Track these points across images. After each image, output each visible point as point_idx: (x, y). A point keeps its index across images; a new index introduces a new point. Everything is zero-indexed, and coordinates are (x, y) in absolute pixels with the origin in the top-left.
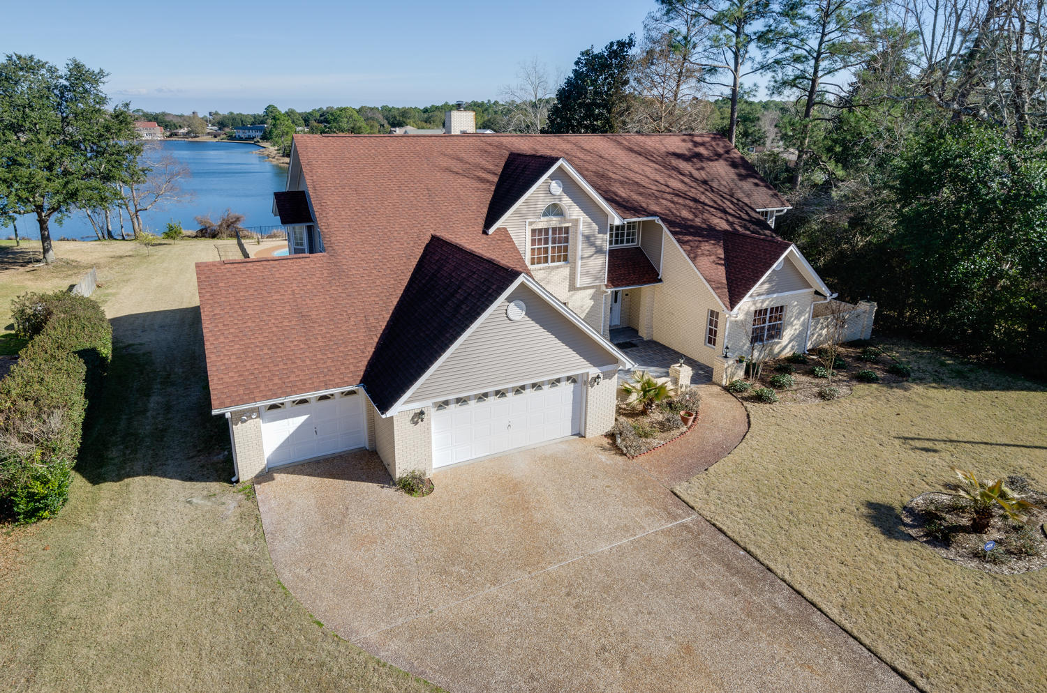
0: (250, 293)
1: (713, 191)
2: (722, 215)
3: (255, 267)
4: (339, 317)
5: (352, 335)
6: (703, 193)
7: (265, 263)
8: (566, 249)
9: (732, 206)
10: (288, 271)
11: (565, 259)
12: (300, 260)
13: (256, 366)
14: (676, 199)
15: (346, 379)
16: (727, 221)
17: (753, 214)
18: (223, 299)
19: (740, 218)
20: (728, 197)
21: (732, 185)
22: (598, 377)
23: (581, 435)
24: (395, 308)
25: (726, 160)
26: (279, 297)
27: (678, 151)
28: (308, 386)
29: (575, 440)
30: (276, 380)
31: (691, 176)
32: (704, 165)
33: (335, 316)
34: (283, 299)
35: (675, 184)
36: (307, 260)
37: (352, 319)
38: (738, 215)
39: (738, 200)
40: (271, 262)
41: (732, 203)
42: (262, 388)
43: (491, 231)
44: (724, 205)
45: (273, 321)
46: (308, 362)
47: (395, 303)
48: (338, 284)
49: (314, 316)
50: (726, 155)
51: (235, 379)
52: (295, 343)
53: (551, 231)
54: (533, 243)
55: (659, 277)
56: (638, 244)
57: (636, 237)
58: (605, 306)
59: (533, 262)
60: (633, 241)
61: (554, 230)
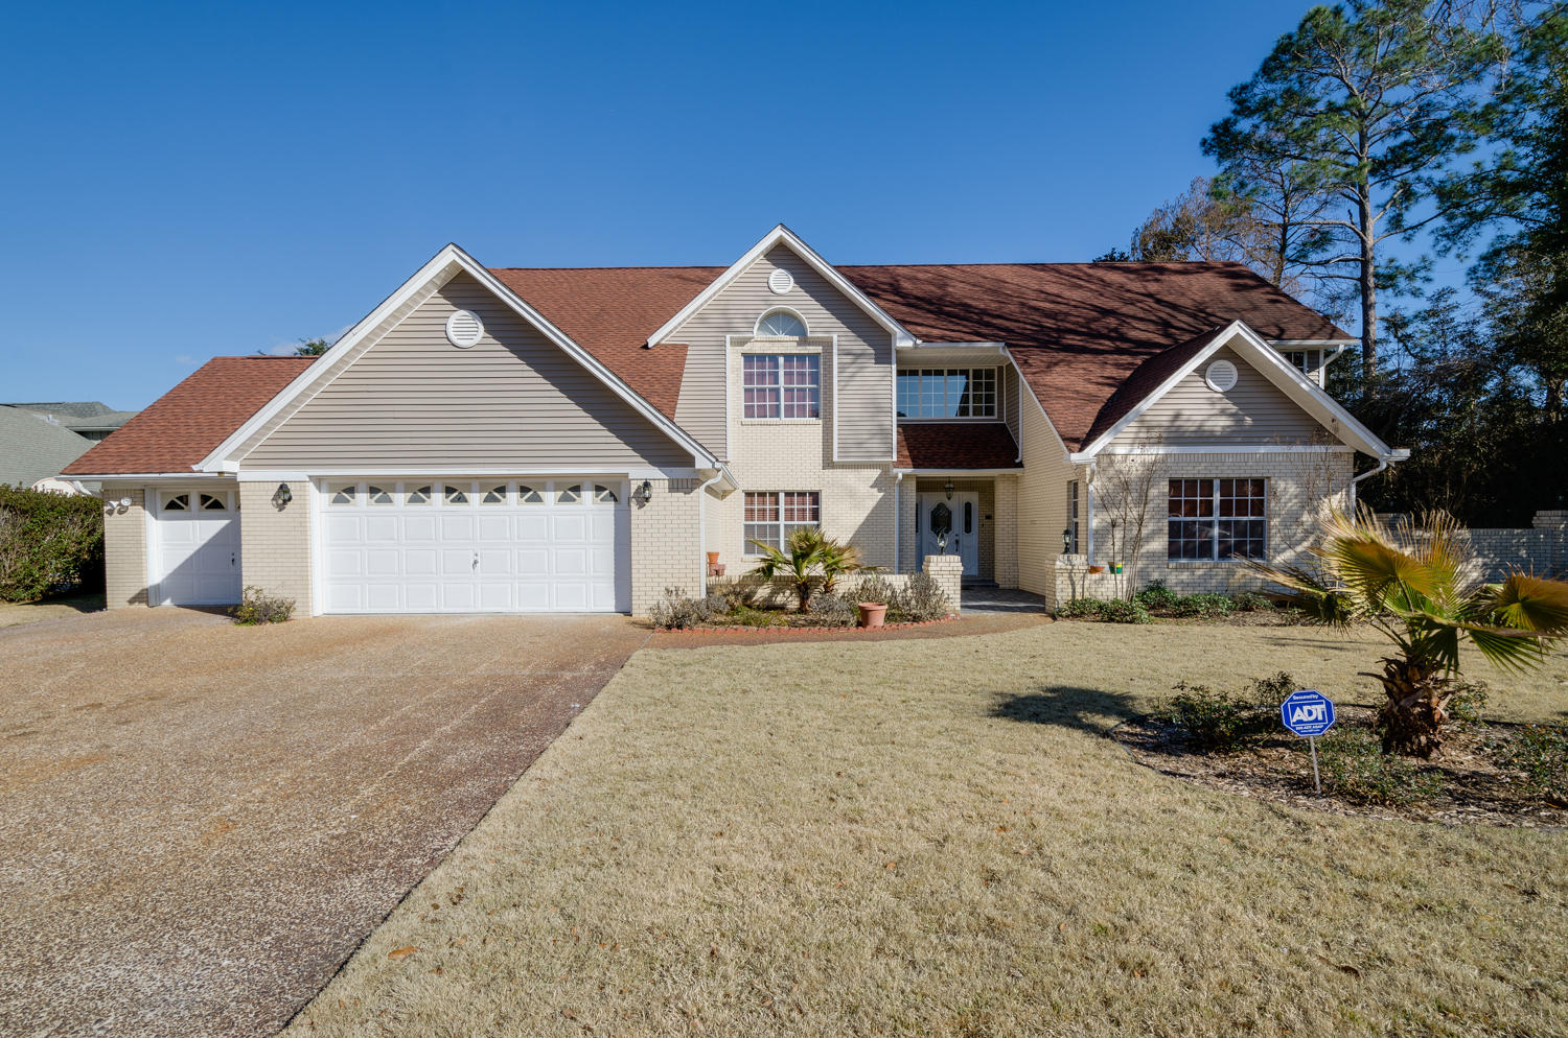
8: (815, 394)
11: (814, 412)
22: (647, 486)
23: (627, 612)
53: (781, 360)
54: (748, 378)
55: (1017, 461)
56: (1001, 417)
57: (996, 405)
58: (901, 509)
59: (749, 412)
60: (989, 411)
61: (789, 357)
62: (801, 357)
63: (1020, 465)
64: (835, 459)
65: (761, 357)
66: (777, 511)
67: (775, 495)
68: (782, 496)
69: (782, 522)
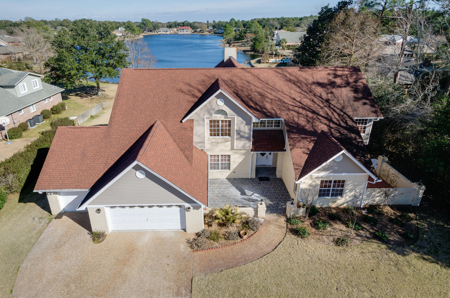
0: (70, 142)
1: (330, 107)
2: (327, 123)
3: (78, 130)
4: (97, 157)
5: (98, 166)
6: (322, 108)
7: (82, 129)
8: (229, 130)
9: (337, 117)
10: (89, 133)
11: (229, 135)
12: (95, 129)
13: (57, 174)
14: (300, 110)
15: (85, 186)
16: (329, 126)
17: (350, 123)
18: (60, 143)
19: (339, 125)
20: (338, 111)
21: (346, 103)
22: (189, 208)
23: (185, 230)
24: (122, 156)
25: (352, 87)
26: (80, 145)
27: (321, 81)
28: (70, 186)
29: (181, 232)
30: (60, 182)
31: (320, 97)
32: (334, 90)
33: (96, 156)
34: (80, 146)
35: (307, 102)
36: (99, 129)
37: (102, 159)
38: (338, 123)
39: (345, 113)
40: (85, 129)
41: (339, 115)
42: (54, 184)
43: (183, 121)
44: (333, 117)
45: (72, 155)
46: (75, 176)
47: (123, 153)
48: (104, 141)
49: (88, 155)
50: (354, 84)
51: (47, 178)
52: (75, 166)
53: (220, 122)
54: (211, 126)
55: (284, 149)
56: (282, 128)
57: (281, 125)
58: (252, 159)
59: (211, 135)
60: (279, 126)
61: (222, 121)
62: (226, 121)
63: (285, 150)
64: (235, 148)
65: (214, 121)
66: (219, 160)
67: (218, 156)
68: (220, 156)
69: (220, 162)
